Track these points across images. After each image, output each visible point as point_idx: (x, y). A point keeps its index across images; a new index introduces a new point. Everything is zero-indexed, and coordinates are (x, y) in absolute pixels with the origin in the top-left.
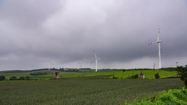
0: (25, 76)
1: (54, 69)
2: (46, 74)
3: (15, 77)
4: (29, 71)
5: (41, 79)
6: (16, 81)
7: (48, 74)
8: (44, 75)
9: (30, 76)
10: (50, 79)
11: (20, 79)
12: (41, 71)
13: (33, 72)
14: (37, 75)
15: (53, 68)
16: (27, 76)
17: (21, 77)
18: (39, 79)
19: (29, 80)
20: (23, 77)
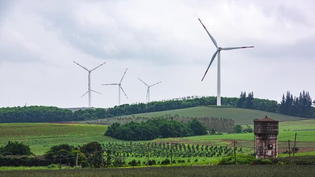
0: (76, 142)
1: (247, 102)
2: (197, 129)
3: (21, 149)
4: (100, 114)
5: (167, 162)
6: (28, 168)
7: (213, 133)
8: (184, 134)
9: (106, 142)
10: (223, 163)
11: (48, 160)
12: (172, 113)
13: (123, 120)
14: (149, 136)
15: (243, 96)
16: (89, 139)
17: (55, 149)
18: (161, 159)
19: (97, 163)
20: (66, 147)
